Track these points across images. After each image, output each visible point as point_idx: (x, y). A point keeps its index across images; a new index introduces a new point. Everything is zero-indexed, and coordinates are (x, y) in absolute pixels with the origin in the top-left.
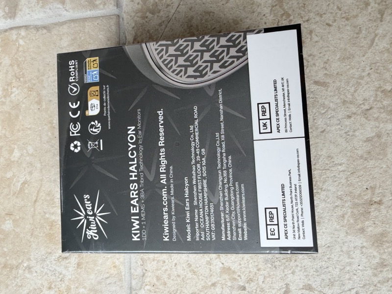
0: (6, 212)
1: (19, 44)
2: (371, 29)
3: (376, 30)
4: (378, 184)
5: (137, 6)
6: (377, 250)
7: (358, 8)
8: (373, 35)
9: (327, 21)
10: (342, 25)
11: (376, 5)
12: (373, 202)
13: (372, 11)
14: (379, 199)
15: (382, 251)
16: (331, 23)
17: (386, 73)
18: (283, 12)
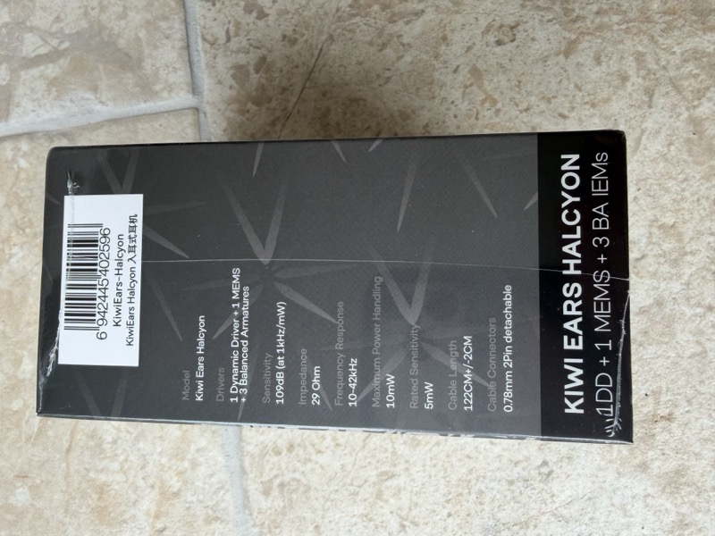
0: (16, 473)
1: (19, 168)
2: (633, 122)
3: (642, 122)
4: (664, 386)
5: (228, 91)
6: (670, 501)
7: (609, 87)
8: (638, 131)
9: (560, 110)
10: (585, 116)
11: (640, 80)
12: (659, 417)
13: (634, 91)
14: (667, 411)
15: (679, 502)
16: (566, 113)
17: (664, 195)
18: (484, 97)
